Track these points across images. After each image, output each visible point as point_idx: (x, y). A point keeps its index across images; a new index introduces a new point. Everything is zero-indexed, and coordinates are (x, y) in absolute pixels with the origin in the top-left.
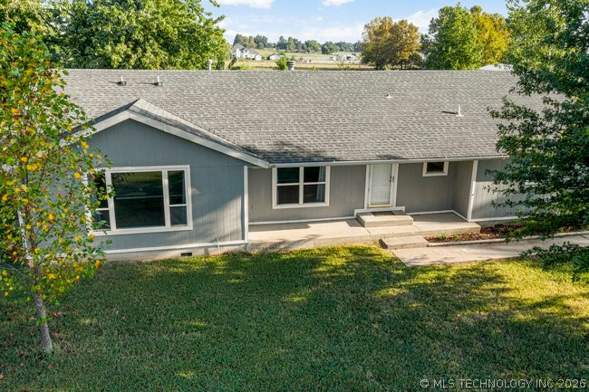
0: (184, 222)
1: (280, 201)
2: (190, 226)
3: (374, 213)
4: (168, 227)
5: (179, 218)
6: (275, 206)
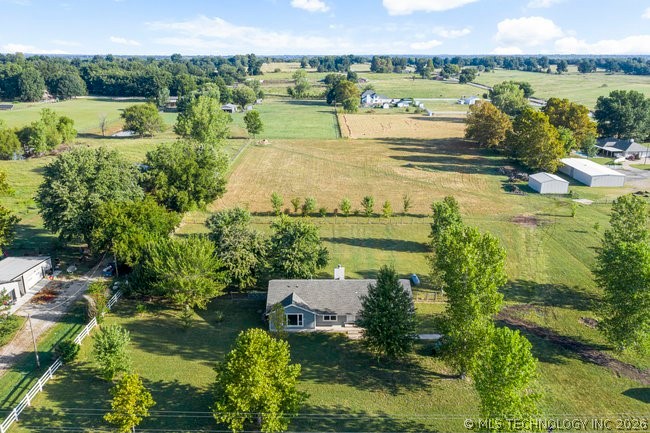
2: (303, 326)
3: (349, 324)
4: (298, 326)
5: (301, 324)
6: (324, 321)
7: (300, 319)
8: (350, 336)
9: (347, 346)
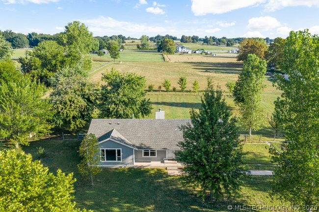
0: (120, 160)
1: (144, 155)
2: (121, 161)
3: (168, 160)
4: (117, 161)
5: (119, 159)
6: (143, 156)
7: (119, 154)
8: (169, 172)
9: (166, 182)
